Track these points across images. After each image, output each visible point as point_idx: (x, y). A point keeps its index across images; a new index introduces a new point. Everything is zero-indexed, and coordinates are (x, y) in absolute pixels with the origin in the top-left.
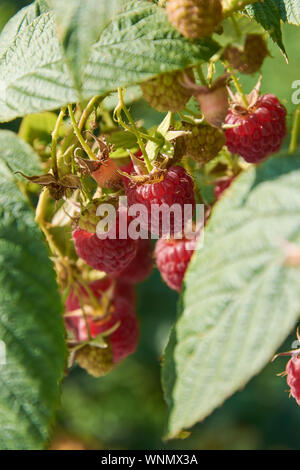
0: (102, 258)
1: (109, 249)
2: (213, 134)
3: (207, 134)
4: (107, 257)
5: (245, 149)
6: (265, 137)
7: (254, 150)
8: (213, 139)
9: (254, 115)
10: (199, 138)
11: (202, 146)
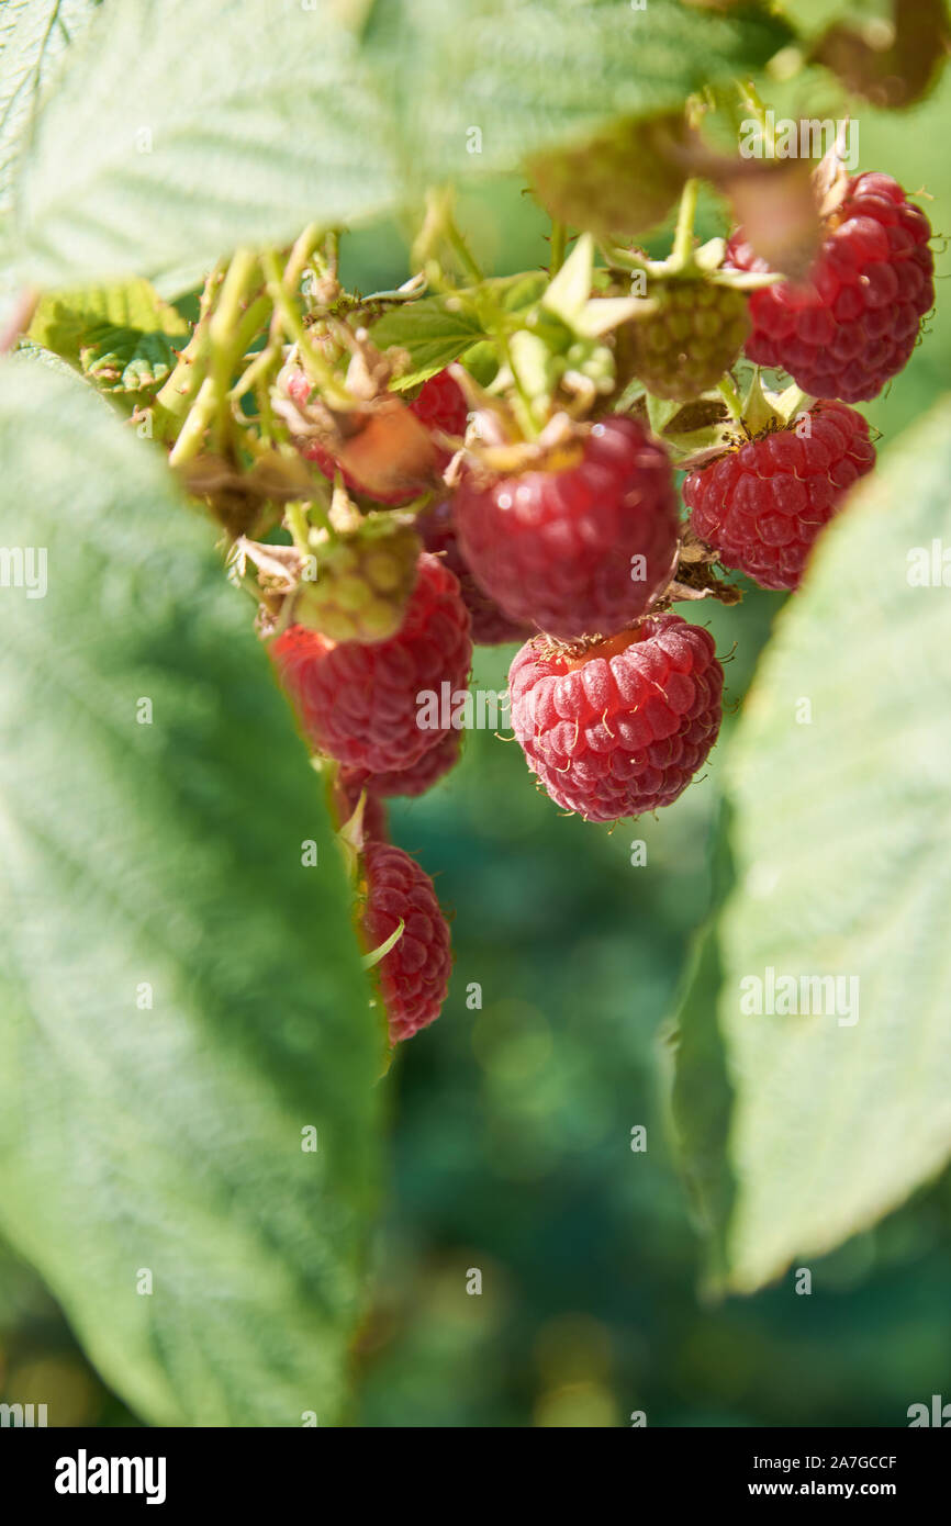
0: (365, 722)
1: (390, 690)
2: (714, 307)
3: (696, 307)
4: (383, 716)
5: (811, 350)
6: (872, 311)
7: (837, 353)
8: (716, 322)
9: (839, 242)
10: (672, 322)
11: (682, 345)
